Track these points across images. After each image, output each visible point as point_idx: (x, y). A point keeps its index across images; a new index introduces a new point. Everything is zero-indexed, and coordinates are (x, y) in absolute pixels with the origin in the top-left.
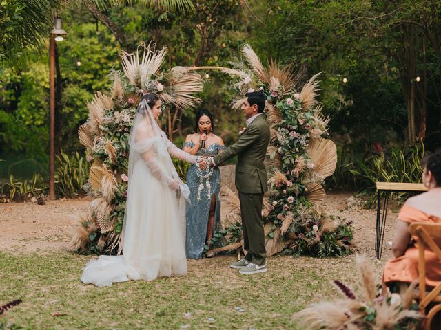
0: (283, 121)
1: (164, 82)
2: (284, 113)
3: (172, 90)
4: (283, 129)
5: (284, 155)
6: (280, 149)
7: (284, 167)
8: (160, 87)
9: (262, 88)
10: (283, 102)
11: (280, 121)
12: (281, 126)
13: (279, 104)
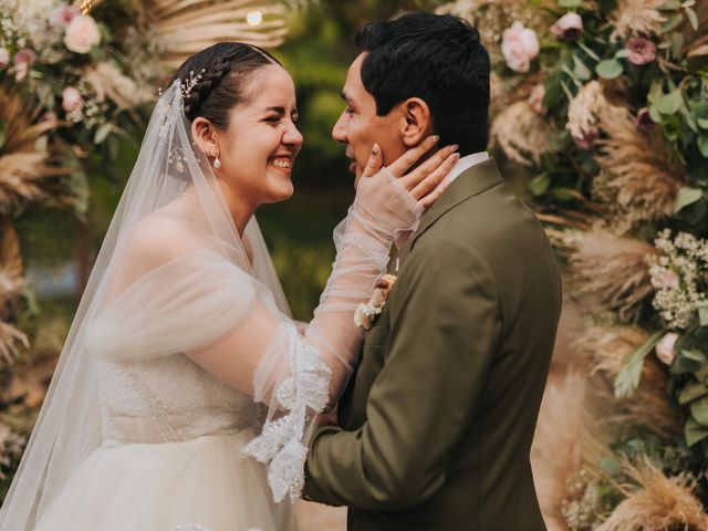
0: (688, 196)
1: (110, 14)
2: (691, 152)
3: (145, 46)
4: (685, 240)
5: (687, 377)
6: (667, 346)
7: (692, 438)
8: (84, 34)
9: (572, 21)
10: (691, 94)
11: (673, 196)
12: (677, 224)
13: (665, 103)
